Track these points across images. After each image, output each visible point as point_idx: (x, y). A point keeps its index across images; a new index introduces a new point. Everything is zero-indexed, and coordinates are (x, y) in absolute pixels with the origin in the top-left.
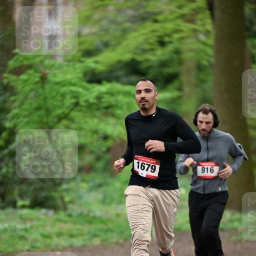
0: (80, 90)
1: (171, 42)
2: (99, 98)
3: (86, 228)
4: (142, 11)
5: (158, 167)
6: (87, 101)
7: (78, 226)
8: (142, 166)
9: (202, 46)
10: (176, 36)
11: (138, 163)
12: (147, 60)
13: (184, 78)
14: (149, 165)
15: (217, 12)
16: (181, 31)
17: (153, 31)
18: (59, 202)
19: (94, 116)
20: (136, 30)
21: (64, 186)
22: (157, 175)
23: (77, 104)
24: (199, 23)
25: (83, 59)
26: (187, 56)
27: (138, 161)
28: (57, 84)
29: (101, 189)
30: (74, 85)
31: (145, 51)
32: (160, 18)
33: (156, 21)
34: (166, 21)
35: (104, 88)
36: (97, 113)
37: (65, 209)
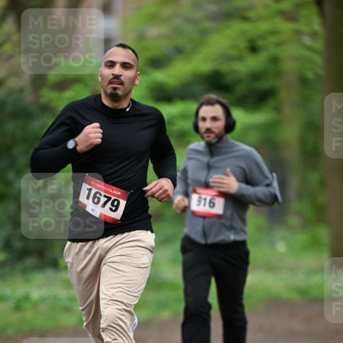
5: (123, 203)
8: (95, 196)
10: (273, 39)
11: (90, 190)
13: (284, 96)
14: (109, 199)
22: (119, 218)
24: (304, 21)
27: (89, 187)
31: (230, 59)
32: (251, 14)
33: (245, 19)
34: (260, 18)
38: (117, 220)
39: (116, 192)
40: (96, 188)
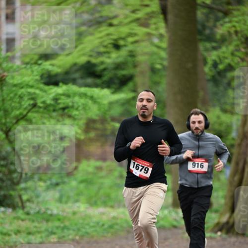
0: (37, 91)
1: (125, 46)
2: (56, 99)
3: (44, 226)
4: (97, 15)
5: (150, 169)
6: (44, 102)
7: (36, 224)
8: (137, 166)
9: (155, 49)
10: (130, 39)
11: (134, 163)
12: (102, 63)
13: (138, 80)
14: (143, 167)
15: (170, 17)
16: (135, 34)
17: (108, 35)
18: (17, 200)
19: (51, 117)
20: (92, 34)
21: (22, 185)
22: (149, 176)
23: (35, 105)
24: (153, 27)
25: (40, 62)
26: (141, 58)
28: (15, 85)
29: (59, 188)
30: (32, 87)
31: (100, 54)
32: (115, 22)
33: (111, 25)
34: (120, 24)
35: (61, 89)
36: (54, 114)
37: (23, 207)
38: (147, 178)
39: (146, 164)
40: (138, 162)
